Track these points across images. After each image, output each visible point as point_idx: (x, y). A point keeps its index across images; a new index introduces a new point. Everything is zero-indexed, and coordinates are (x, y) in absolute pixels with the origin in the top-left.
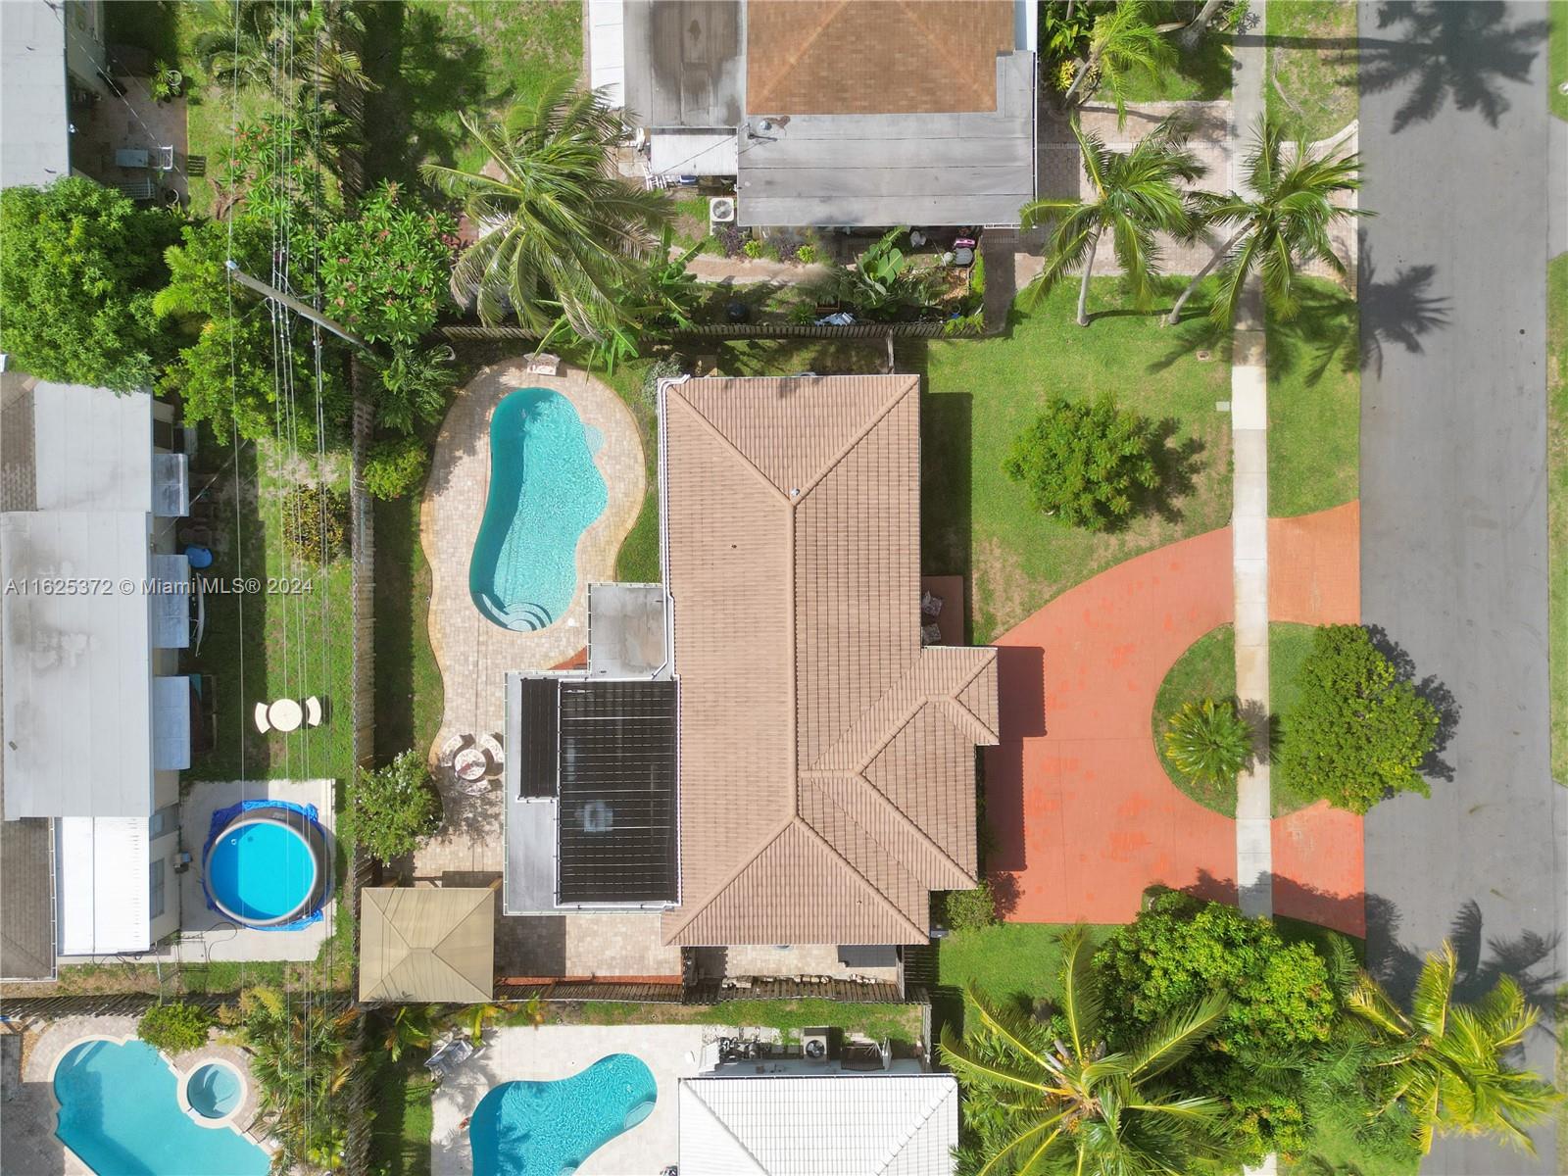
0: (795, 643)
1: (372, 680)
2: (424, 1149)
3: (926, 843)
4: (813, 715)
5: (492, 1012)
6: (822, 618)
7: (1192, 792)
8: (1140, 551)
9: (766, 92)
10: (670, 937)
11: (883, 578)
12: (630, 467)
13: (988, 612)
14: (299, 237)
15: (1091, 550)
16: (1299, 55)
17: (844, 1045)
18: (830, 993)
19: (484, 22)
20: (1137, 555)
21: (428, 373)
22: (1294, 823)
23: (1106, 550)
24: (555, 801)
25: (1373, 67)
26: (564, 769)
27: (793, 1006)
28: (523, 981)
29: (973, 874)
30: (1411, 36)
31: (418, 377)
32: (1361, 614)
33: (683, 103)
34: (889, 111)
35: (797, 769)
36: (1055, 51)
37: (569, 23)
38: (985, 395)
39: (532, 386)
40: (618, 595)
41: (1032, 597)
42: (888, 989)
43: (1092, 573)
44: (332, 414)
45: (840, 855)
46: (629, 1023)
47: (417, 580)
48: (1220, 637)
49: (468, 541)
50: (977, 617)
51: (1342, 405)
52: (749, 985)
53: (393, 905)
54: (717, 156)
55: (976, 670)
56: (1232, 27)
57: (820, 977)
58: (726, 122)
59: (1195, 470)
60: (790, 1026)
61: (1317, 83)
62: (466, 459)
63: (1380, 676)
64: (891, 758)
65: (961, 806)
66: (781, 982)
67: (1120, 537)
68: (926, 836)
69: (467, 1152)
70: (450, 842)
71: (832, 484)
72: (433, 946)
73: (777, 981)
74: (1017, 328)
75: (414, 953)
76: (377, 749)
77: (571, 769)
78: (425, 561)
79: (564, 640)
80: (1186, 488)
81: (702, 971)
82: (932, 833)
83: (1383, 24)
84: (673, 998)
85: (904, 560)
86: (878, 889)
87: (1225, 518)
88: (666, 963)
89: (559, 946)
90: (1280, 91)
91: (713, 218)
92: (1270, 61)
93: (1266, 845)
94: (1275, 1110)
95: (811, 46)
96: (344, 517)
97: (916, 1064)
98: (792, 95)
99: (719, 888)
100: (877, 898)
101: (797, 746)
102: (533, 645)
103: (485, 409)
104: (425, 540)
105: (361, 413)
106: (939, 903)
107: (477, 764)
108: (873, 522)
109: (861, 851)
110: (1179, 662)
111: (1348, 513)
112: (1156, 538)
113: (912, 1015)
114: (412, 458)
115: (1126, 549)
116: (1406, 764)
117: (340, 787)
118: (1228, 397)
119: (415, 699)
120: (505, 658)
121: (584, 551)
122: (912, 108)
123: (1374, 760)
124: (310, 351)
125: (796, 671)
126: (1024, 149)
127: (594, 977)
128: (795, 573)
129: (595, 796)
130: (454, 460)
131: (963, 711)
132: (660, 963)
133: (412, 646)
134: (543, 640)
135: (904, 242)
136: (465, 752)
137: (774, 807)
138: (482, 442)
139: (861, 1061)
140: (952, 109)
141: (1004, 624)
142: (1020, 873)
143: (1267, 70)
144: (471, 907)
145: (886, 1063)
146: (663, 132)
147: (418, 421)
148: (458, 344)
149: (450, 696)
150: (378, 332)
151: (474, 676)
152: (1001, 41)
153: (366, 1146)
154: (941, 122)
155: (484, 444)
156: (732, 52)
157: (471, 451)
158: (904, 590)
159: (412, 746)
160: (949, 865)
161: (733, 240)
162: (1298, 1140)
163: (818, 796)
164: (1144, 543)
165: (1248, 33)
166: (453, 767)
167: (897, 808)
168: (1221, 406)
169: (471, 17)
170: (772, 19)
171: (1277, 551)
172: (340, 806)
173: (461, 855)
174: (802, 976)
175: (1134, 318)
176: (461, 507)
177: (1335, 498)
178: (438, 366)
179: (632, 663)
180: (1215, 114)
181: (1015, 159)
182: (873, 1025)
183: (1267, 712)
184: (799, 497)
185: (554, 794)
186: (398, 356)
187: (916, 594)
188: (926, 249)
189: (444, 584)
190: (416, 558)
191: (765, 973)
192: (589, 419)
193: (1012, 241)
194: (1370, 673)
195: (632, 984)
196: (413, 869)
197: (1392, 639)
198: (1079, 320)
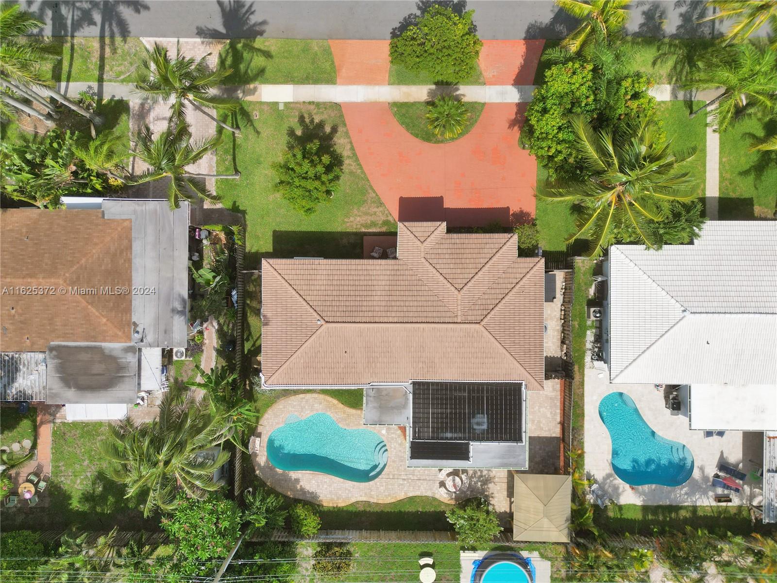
0: (394, 322)
1: (411, 532)
2: (645, 509)
3: (494, 259)
4: (430, 314)
5: (577, 475)
6: (382, 309)
7: (472, 124)
8: (352, 149)
9: (120, 333)
10: (539, 387)
11: (362, 278)
12: (307, 401)
13: (382, 224)
14: (187, 569)
15: (351, 173)
16: (107, 66)
17: (595, 299)
18: (569, 306)
19: (85, 471)
20: (354, 150)
21: (258, 504)
22: (488, 74)
23: (352, 165)
24: (471, 443)
25: (116, 30)
26: (456, 439)
27: (576, 323)
28: (562, 458)
29: (509, 236)
30: (99, 11)
31: (259, 509)
32: (385, 39)
33: (125, 375)
34: (131, 272)
35: (457, 323)
36: (103, 188)
37: (86, 429)
38: (274, 224)
39: (266, 450)
40: (368, 410)
41: (374, 202)
42: (567, 277)
43: (363, 172)
44: (277, 552)
45: (499, 302)
46: (583, 405)
47: (362, 509)
48: (396, 110)
49: (342, 483)
50: (384, 229)
51: (282, 47)
52: (565, 346)
53: (522, 525)
54: (152, 358)
55: (409, 233)
56: (93, 100)
57: (561, 310)
58: (135, 353)
59: (312, 121)
60: (586, 325)
61: (122, 57)
62: (301, 483)
63: (414, 33)
64: (451, 276)
65: (476, 241)
66: (564, 330)
67: (345, 158)
68: (490, 259)
69: (646, 487)
70: (493, 493)
71: (315, 303)
72: (543, 506)
73: (563, 331)
74: (241, 208)
75: (546, 515)
76: (446, 530)
77: (456, 435)
78: (352, 505)
79: (392, 435)
80: (321, 125)
81: (558, 369)
82: (489, 256)
83: (95, 24)
84: (571, 383)
85: (354, 267)
86: (517, 283)
87: (337, 106)
88: (553, 387)
89: (545, 440)
90: (125, 76)
91: (183, 358)
92: (110, 81)
93: (498, 88)
94: (627, 92)
95: (98, 310)
96: (328, 546)
97: (604, 263)
98: (122, 320)
99: (515, 362)
100: (521, 283)
101: (445, 323)
102: (395, 451)
103: (277, 473)
104: (341, 504)
105: (278, 536)
106: (524, 252)
107: (454, 480)
108: (335, 283)
109: (498, 291)
110: (408, 130)
111: (335, 46)
112: (346, 141)
113: (581, 264)
114: (300, 511)
115: (352, 155)
116: (457, 22)
117: (463, 549)
118: (277, 103)
119: (421, 510)
120: (401, 465)
121: (348, 425)
122: (129, 261)
123: (455, 38)
124: (244, 565)
125: (408, 322)
126: (151, 206)
127: (560, 423)
128: (359, 322)
129: (469, 423)
130: (302, 489)
131: (429, 240)
132: (554, 390)
133: (394, 512)
134: (392, 446)
135: (197, 265)
136: (447, 487)
137: (475, 335)
138: (293, 475)
139: (603, 290)
140: (130, 241)
141: (388, 217)
142: (511, 210)
143: (115, 82)
144: (524, 485)
145: (604, 279)
146: (139, 384)
147: (282, 508)
148: (244, 487)
149: (419, 493)
150: (236, 530)
151: (410, 481)
152: (97, 216)
153: (643, 538)
154: (137, 246)
155: (294, 475)
156: (100, 350)
157: (297, 481)
158: (369, 267)
159: (444, 512)
160: (505, 248)
161: (195, 348)
162: (641, 80)
163: (470, 313)
164: (348, 147)
165: (96, 91)
166: (455, 492)
167: (476, 273)
168: (281, 107)
169: (82, 477)
170: (84, 330)
171: (353, 80)
172: (474, 549)
173: (499, 488)
174: (561, 319)
175: (237, 150)
176: (325, 486)
177: (327, 52)
178: (254, 498)
179: (404, 403)
180: (137, 108)
181: (156, 211)
182: (585, 284)
183: (433, 87)
184: (322, 320)
185: (468, 444)
186: (248, 519)
187: (371, 261)
188: (200, 252)
189: (363, 495)
190: (351, 509)
191: (559, 337)
192: (282, 421)
193: (198, 210)
194: (413, 39)
195: (564, 404)
196: (506, 512)
197: (398, 25)
198: (237, 177)
